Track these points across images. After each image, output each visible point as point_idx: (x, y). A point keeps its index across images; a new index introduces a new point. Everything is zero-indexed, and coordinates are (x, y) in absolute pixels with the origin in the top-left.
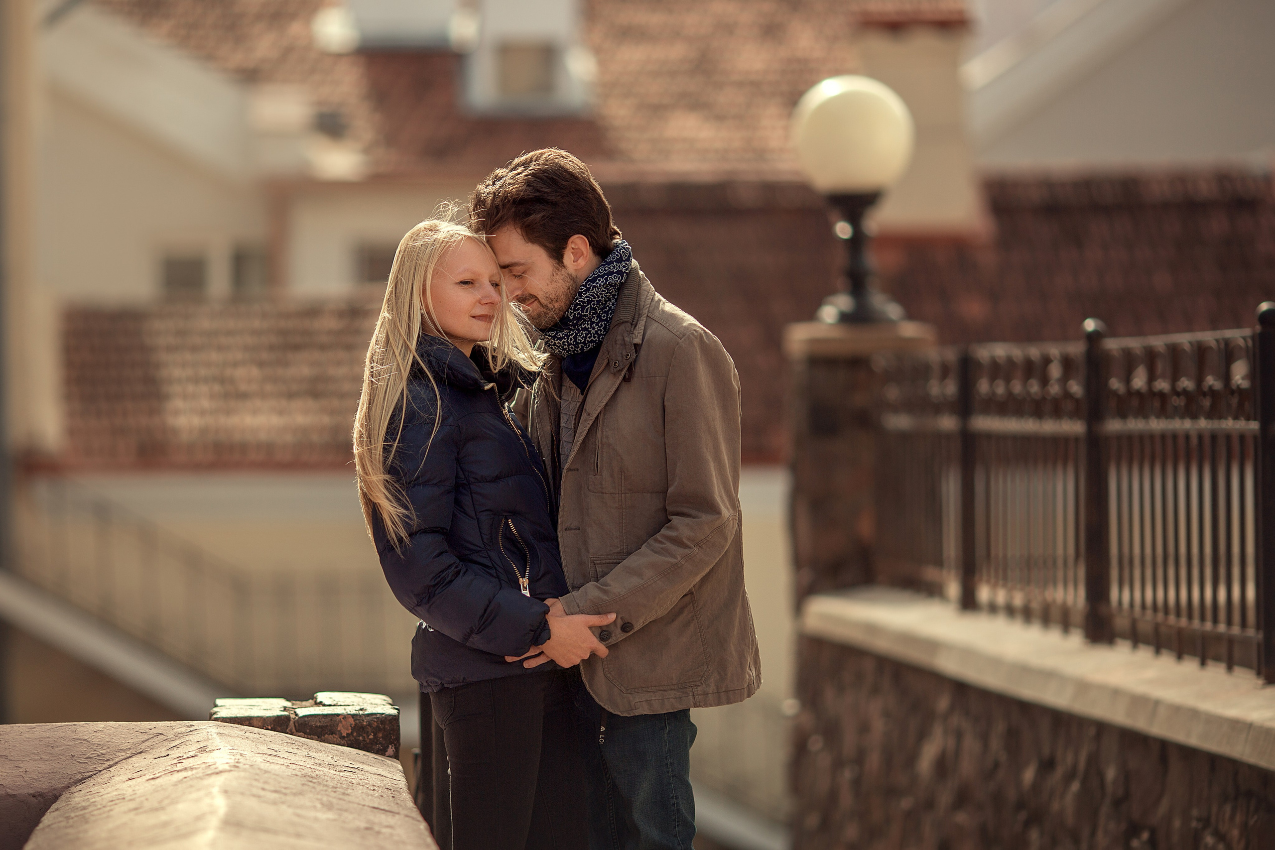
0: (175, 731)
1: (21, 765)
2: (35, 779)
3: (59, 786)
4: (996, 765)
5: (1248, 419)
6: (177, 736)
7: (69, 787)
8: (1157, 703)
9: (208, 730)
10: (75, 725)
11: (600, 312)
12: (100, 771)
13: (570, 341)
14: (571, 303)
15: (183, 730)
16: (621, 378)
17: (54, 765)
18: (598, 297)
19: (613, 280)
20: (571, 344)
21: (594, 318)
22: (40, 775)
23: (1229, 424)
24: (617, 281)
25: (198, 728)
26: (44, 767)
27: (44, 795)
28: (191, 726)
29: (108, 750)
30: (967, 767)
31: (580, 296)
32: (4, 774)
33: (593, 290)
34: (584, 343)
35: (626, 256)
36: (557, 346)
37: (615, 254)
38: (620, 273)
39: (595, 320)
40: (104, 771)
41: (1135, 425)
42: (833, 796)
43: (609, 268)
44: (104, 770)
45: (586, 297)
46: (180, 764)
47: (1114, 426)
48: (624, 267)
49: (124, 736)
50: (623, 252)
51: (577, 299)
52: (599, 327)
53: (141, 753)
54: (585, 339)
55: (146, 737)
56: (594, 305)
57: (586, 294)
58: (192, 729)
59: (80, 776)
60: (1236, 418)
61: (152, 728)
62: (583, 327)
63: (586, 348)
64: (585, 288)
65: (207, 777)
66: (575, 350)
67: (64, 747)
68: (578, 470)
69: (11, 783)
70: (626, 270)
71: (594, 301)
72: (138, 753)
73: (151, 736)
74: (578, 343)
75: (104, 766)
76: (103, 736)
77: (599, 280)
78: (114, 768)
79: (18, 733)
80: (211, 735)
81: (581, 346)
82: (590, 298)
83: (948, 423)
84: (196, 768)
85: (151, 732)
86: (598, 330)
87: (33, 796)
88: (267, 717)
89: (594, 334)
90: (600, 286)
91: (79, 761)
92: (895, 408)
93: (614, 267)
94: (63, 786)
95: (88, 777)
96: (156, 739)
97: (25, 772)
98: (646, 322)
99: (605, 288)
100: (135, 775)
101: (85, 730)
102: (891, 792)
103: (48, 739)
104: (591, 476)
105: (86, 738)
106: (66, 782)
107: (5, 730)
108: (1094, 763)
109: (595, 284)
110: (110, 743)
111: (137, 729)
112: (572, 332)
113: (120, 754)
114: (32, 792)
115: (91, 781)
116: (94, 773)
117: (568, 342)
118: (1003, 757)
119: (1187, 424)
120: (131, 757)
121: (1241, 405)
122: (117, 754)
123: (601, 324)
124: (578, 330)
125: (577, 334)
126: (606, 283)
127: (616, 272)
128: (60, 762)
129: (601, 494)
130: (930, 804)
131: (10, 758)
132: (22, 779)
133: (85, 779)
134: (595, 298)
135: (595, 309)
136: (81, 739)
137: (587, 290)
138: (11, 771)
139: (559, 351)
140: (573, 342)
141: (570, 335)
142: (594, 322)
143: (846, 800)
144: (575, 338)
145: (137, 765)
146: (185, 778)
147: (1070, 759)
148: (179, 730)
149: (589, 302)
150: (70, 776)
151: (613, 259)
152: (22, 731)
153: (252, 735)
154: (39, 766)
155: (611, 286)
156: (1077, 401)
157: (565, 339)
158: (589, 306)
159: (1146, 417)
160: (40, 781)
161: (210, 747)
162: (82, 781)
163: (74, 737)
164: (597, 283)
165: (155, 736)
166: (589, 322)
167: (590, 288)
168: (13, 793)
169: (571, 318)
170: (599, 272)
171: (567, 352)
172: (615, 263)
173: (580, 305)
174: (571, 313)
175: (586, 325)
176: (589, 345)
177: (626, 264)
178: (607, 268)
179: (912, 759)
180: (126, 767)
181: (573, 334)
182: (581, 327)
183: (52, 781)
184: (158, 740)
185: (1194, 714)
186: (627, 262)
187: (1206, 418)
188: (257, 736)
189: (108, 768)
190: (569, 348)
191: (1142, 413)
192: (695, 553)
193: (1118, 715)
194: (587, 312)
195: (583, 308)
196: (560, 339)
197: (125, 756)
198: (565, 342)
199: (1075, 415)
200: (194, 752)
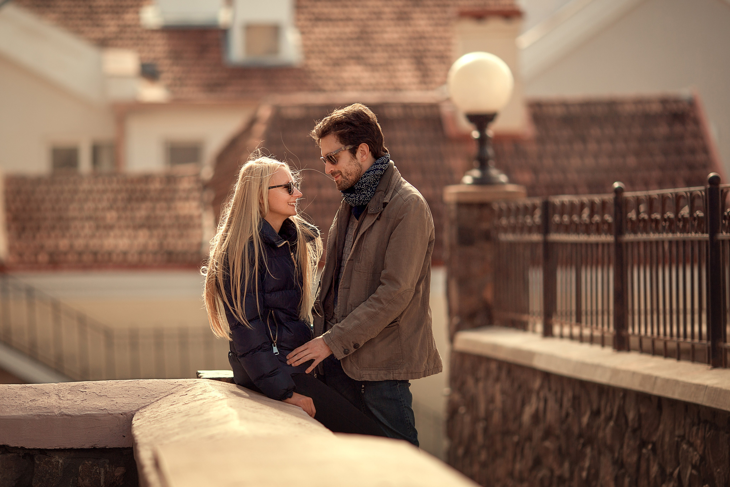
0: (188, 383)
1: (114, 400)
2: (121, 406)
3: (133, 409)
4: (567, 415)
5: (703, 233)
6: (189, 385)
7: (138, 410)
8: (656, 378)
9: (204, 383)
10: (138, 381)
11: (372, 186)
12: (153, 402)
13: (357, 199)
14: (357, 181)
15: (192, 383)
16: (376, 218)
17: (130, 400)
18: (370, 180)
19: (378, 173)
20: (357, 201)
21: (369, 189)
22: (124, 405)
23: (693, 235)
24: (380, 174)
25: (199, 382)
26: (125, 401)
27: (127, 414)
28: (195, 381)
29: (156, 393)
30: (551, 417)
31: (362, 179)
32: (106, 404)
33: (367, 177)
34: (363, 201)
35: (386, 161)
36: (350, 201)
37: (381, 160)
38: (382, 169)
39: (369, 190)
40: (155, 403)
41: (641, 237)
42: (473, 436)
43: (377, 167)
44: (155, 401)
45: (364, 180)
46: (196, 398)
47: (629, 237)
48: (384, 167)
49: (163, 386)
50: (385, 159)
51: (360, 180)
52: (371, 194)
53: (172, 393)
54: (364, 200)
55: (174, 386)
56: (367, 184)
57: (364, 178)
58: (196, 382)
59: (143, 405)
60: (696, 232)
61: (176, 382)
62: (363, 193)
63: (364, 203)
64: (364, 176)
65: (217, 401)
66: (358, 204)
67: (134, 391)
68: (353, 260)
69: (110, 408)
70: (385, 168)
71: (367, 182)
72: (171, 394)
73: (176, 386)
74: (360, 200)
75: (154, 400)
76: (153, 386)
77: (371, 172)
78: (159, 401)
79: (111, 385)
80: (207, 385)
81: (362, 202)
82: (366, 181)
83: (536, 237)
84: (207, 399)
85: (176, 384)
86: (371, 195)
87: (121, 415)
88: (228, 378)
89: (369, 197)
90: (371, 175)
91: (142, 397)
92: (505, 230)
93: (379, 166)
94: (135, 409)
95: (147, 405)
96: (178, 387)
97: (117, 403)
98: (393, 192)
99: (374, 176)
100: (173, 403)
101: (144, 383)
102: (506, 433)
103: (126, 387)
104: (356, 263)
105: (144, 387)
106: (136, 408)
107: (104, 383)
108: (622, 412)
109: (369, 174)
110: (156, 389)
111: (169, 382)
112: (358, 195)
113: (162, 394)
114: (121, 412)
115: (149, 407)
116: (150, 403)
117: (355, 200)
118: (571, 411)
119: (670, 236)
120: (167, 396)
121: (699, 225)
122: (161, 394)
123: (373, 193)
124: (361, 194)
125: (360, 196)
126: (374, 174)
127: (380, 169)
128: (133, 398)
129: (359, 272)
130: (529, 438)
131: (108, 396)
132: (115, 406)
133: (146, 406)
134: (368, 181)
135: (368, 186)
136: (142, 387)
137: (365, 177)
138: (109, 403)
139: (351, 203)
140: (358, 200)
141: (357, 196)
142: (369, 191)
143: (480, 438)
144: (359, 198)
145: (172, 399)
146: (204, 402)
147: (608, 410)
148: (190, 383)
149: (365, 182)
150: (138, 405)
151: (379, 162)
152: (112, 383)
153: (225, 385)
154: (123, 400)
155: (377, 175)
156: (609, 224)
157: (354, 198)
158: (365, 184)
159: (647, 233)
160: (124, 407)
161: (208, 390)
162: (144, 407)
163: (138, 386)
164: (370, 174)
165: (178, 386)
166: (366, 191)
167: (366, 176)
168: (112, 413)
169: (356, 189)
170: (372, 168)
171: (355, 204)
172: (380, 165)
173: (361, 183)
174: (357, 186)
175: (365, 192)
176: (366, 203)
177: (385, 165)
178: (375, 167)
179: (519, 416)
180: (166, 400)
181: (358, 196)
182: (362, 193)
183: (130, 407)
184: (180, 388)
185: (677, 382)
186: (386, 165)
187: (680, 233)
188: (227, 386)
189: (156, 401)
190: (356, 202)
191: (645, 230)
192: (386, 307)
193: (635, 385)
194: (363, 187)
195: (362, 185)
196: (352, 197)
197: (165, 395)
198: (354, 199)
199: (608, 232)
200: (200, 392)
